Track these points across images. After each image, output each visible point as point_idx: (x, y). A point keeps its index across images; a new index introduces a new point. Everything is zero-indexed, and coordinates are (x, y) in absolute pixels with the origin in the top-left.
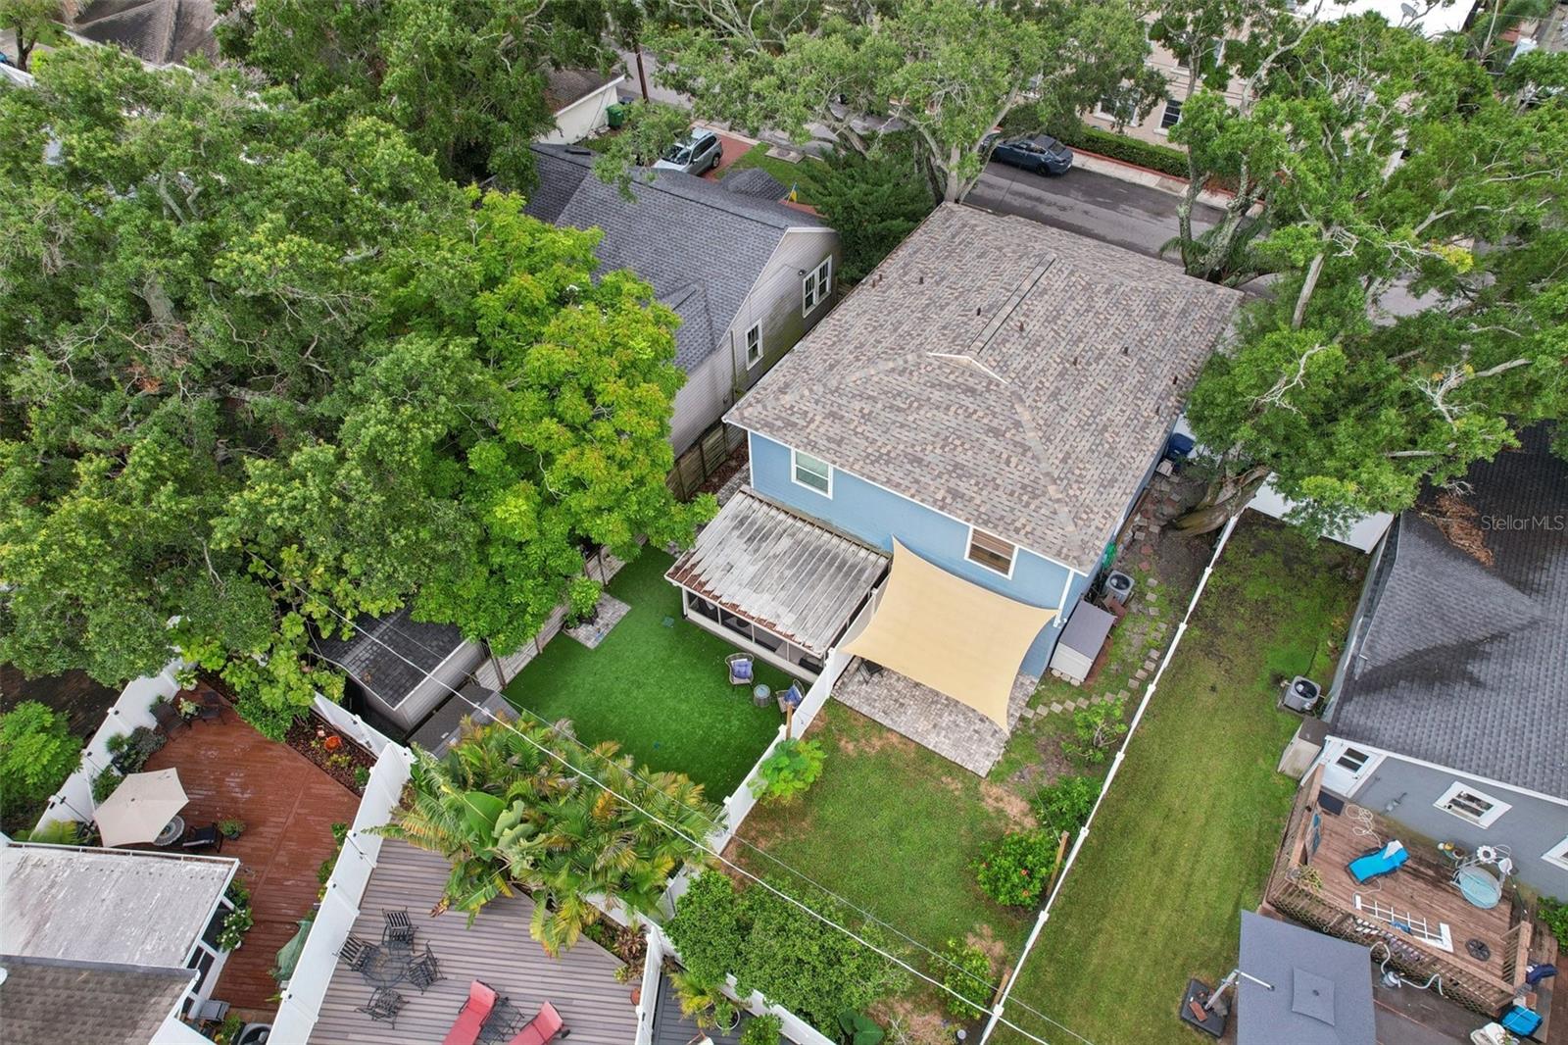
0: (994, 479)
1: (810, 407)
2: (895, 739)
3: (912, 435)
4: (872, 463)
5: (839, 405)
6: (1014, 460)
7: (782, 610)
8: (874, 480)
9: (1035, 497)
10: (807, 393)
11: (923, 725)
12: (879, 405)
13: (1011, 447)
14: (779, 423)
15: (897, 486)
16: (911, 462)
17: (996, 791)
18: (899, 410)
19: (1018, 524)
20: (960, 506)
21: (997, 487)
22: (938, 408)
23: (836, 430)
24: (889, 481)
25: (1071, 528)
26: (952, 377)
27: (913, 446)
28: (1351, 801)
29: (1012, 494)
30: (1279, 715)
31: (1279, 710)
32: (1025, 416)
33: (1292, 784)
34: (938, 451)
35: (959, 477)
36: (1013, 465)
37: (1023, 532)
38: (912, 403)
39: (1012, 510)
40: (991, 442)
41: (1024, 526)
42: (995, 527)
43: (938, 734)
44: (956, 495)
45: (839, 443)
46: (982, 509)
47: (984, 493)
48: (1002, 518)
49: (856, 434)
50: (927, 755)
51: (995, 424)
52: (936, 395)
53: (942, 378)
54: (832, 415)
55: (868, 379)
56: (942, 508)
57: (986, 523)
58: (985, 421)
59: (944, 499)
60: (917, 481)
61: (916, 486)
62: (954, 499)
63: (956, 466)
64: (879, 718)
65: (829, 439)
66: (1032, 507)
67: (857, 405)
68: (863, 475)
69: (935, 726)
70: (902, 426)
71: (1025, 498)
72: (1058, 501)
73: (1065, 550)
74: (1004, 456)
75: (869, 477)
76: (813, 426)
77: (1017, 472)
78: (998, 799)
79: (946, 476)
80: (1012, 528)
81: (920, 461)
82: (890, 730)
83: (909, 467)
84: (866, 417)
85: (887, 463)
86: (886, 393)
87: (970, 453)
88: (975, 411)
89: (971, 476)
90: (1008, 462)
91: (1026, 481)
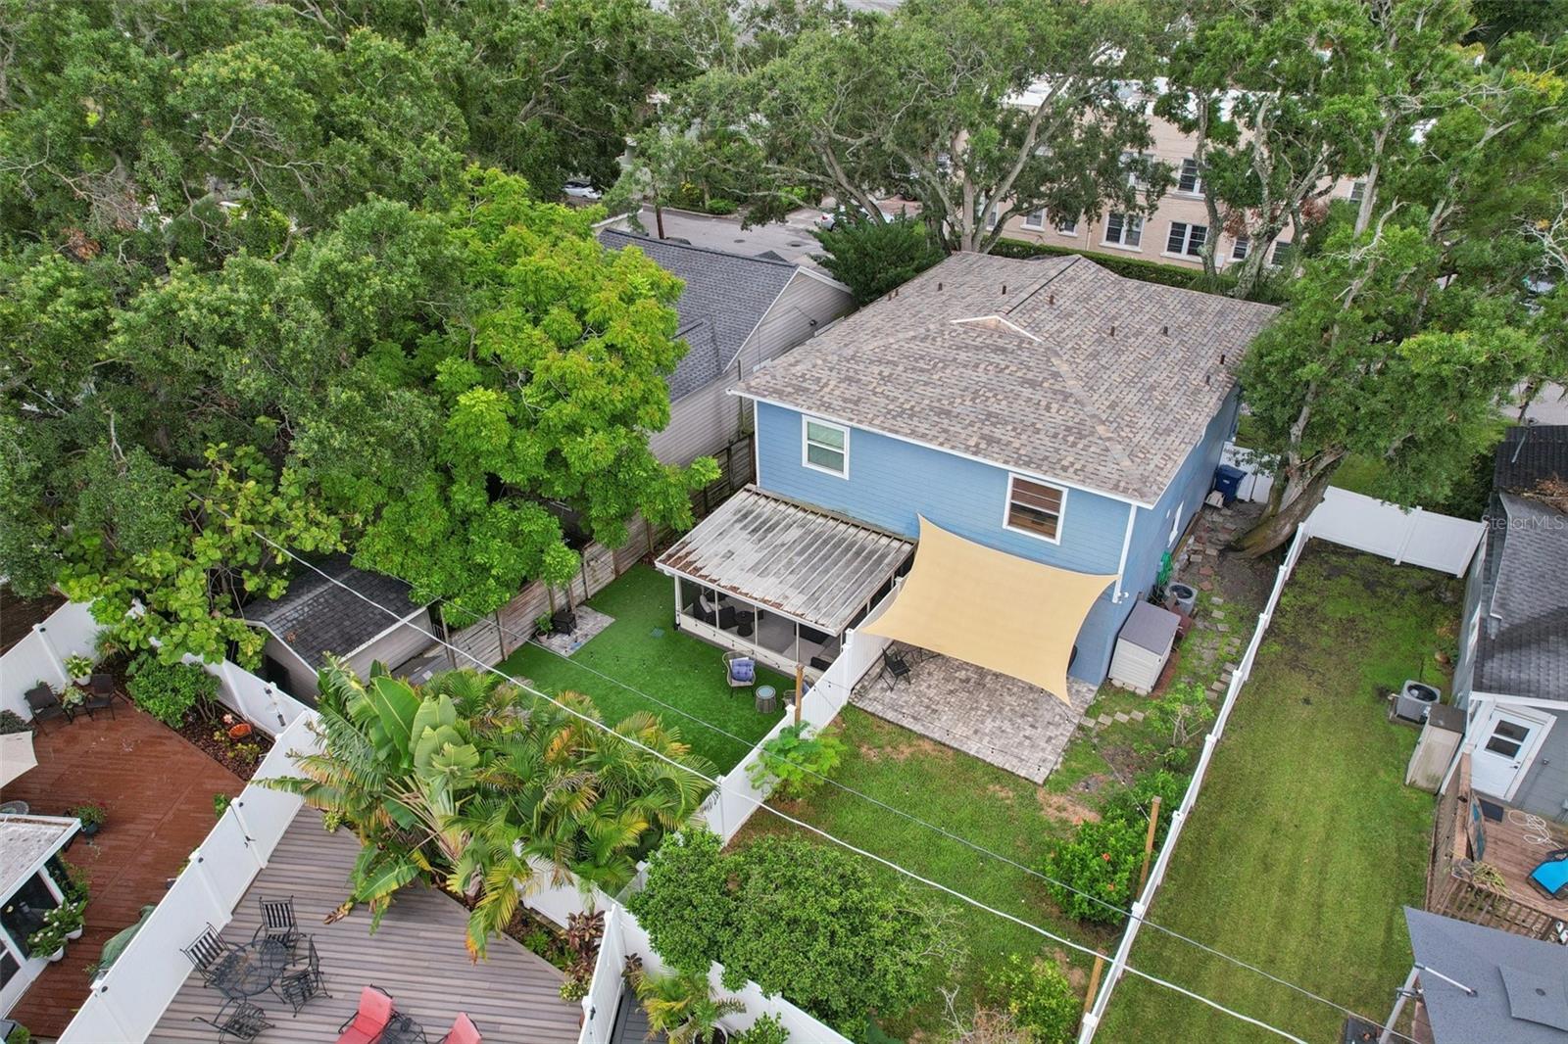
0: (1033, 424)
1: (824, 375)
2: (927, 746)
3: (938, 390)
4: (894, 418)
5: (856, 371)
6: (1055, 406)
7: (792, 593)
8: (897, 432)
9: (1081, 437)
10: (820, 362)
11: (960, 730)
12: (901, 368)
13: (1050, 395)
14: (790, 389)
15: (923, 436)
16: (938, 415)
17: (1057, 799)
18: (922, 370)
19: (1065, 463)
20: (996, 450)
21: (1037, 431)
22: (965, 366)
23: (854, 391)
24: (913, 433)
25: (1127, 463)
26: (979, 339)
27: (939, 400)
28: (1511, 805)
29: (1055, 436)
30: (1394, 728)
31: (1392, 722)
32: (1064, 368)
33: (1427, 798)
34: (968, 403)
35: (994, 425)
36: (1053, 410)
37: (1071, 470)
38: (935, 366)
39: (1057, 450)
40: (1027, 392)
41: (1072, 464)
42: (1039, 467)
43: (981, 740)
44: (990, 440)
45: (856, 403)
46: (1022, 452)
47: (1024, 437)
48: (1046, 458)
49: (875, 394)
50: (968, 764)
51: (1030, 375)
52: (963, 356)
53: (969, 341)
54: (848, 379)
55: (887, 347)
56: (975, 453)
57: (1027, 464)
58: (1019, 374)
59: (977, 445)
60: (945, 431)
61: (945, 435)
62: (989, 444)
63: (990, 415)
64: (907, 723)
65: (845, 400)
66: (1080, 446)
67: (876, 370)
68: (884, 429)
69: (976, 732)
70: (926, 384)
71: (1071, 439)
72: (1109, 439)
73: (1122, 484)
74: (1044, 403)
75: (890, 431)
76: (826, 390)
77: (1059, 416)
78: (1059, 809)
79: (978, 425)
80: (1058, 466)
81: (948, 413)
82: (922, 737)
83: (936, 419)
84: (885, 379)
85: (911, 417)
86: (907, 358)
87: (1004, 403)
88: (1007, 367)
89: (1006, 423)
90: (1048, 408)
91: (1070, 424)
